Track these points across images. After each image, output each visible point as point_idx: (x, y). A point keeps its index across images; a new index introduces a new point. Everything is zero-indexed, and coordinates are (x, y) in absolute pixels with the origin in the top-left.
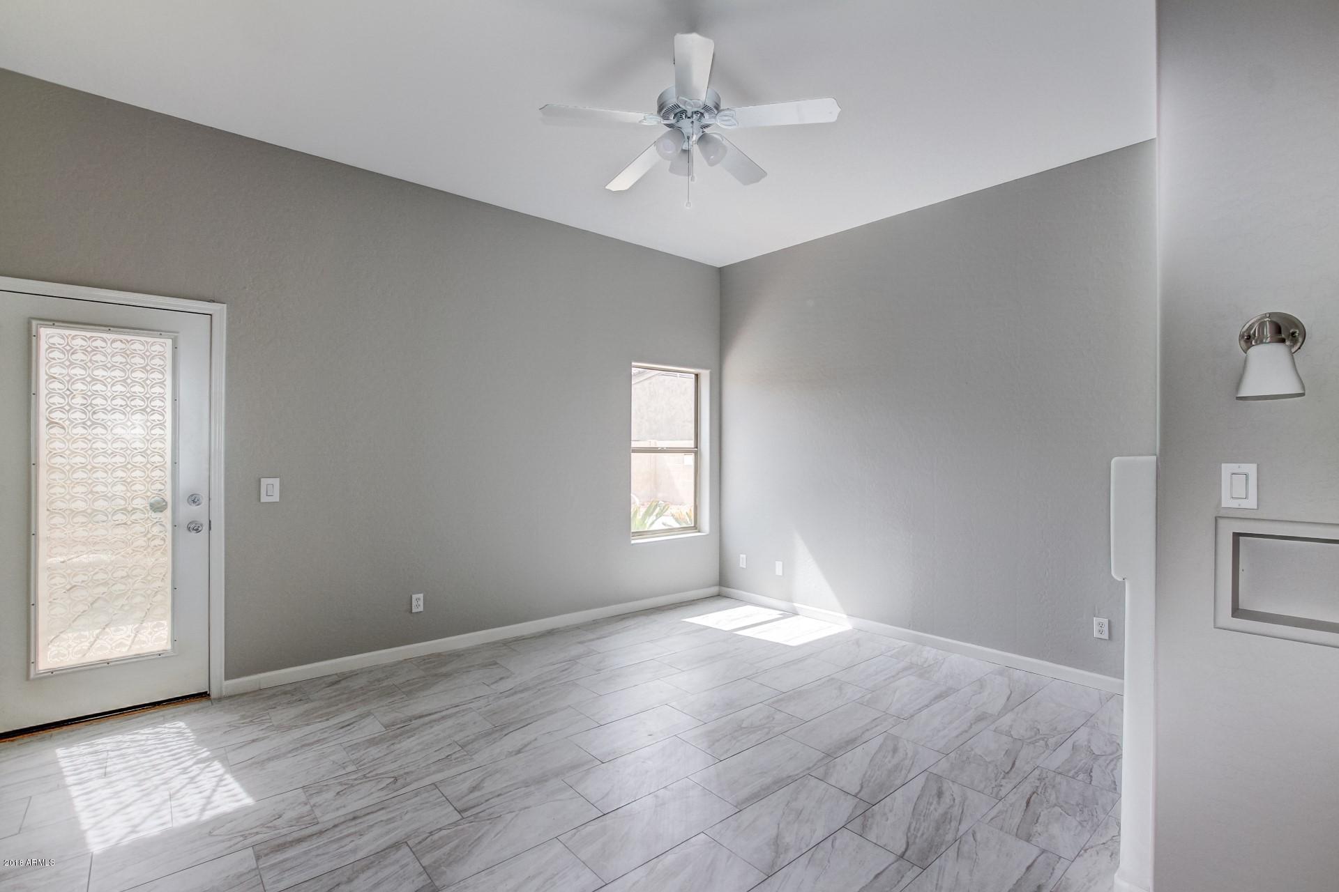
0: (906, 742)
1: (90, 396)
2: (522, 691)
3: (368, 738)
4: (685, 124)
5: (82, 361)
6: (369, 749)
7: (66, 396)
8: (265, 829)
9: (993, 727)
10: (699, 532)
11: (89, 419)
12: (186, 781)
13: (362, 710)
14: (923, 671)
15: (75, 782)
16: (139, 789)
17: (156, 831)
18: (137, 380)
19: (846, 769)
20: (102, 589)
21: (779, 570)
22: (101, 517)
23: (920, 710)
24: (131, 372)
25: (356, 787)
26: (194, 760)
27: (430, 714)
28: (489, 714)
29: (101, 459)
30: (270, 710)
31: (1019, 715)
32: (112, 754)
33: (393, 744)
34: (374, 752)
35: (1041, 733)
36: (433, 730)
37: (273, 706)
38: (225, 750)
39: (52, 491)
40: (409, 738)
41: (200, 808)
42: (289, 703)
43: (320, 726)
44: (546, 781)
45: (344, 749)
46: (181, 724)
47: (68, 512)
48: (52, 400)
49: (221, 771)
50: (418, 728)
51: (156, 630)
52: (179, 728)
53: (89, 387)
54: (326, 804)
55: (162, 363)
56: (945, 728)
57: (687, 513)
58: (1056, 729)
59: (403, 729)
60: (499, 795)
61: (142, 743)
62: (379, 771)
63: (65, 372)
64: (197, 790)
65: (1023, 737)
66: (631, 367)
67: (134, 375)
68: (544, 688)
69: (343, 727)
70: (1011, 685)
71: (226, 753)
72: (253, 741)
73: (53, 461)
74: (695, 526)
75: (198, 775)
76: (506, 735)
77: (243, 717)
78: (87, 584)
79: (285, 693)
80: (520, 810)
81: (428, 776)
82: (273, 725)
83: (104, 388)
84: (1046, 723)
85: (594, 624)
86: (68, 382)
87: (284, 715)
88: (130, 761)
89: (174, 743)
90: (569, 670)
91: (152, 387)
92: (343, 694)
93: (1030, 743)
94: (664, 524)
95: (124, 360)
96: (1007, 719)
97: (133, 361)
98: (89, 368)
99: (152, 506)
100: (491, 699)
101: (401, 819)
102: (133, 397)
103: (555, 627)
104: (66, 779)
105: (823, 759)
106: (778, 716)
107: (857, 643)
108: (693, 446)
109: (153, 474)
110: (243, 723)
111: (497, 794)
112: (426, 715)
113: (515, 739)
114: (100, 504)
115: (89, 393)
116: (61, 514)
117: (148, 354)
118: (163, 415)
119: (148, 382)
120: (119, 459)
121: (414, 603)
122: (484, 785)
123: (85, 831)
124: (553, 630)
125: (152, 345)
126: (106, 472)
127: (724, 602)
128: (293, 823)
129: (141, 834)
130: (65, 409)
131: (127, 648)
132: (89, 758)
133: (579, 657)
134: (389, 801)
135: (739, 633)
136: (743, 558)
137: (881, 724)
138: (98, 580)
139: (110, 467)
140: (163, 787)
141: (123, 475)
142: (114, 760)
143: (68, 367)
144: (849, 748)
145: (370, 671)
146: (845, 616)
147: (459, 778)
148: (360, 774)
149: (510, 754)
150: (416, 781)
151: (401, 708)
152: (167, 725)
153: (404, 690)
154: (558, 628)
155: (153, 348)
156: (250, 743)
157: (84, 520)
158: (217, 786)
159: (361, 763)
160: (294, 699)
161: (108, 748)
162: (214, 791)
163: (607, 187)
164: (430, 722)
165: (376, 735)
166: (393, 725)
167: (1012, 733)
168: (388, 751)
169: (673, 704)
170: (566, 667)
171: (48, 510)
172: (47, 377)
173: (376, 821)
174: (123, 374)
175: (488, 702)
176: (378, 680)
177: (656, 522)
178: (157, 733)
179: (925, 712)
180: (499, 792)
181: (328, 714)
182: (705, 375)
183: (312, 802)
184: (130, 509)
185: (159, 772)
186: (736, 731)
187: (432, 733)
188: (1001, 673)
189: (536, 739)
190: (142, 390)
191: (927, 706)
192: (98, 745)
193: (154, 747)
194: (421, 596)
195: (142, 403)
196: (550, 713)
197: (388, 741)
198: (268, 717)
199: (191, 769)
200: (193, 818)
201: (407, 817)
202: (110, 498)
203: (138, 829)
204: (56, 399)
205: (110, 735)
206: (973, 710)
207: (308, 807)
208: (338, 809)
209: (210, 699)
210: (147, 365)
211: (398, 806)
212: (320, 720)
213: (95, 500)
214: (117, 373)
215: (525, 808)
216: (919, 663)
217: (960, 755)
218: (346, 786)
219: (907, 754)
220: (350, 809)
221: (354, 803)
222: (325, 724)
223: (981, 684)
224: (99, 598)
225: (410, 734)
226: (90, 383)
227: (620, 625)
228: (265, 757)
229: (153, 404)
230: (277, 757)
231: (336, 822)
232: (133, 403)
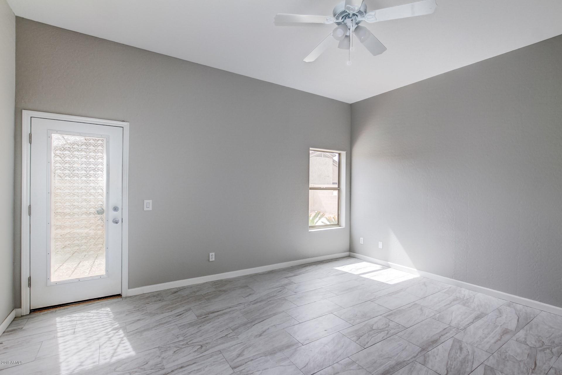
0: (466, 344)
1: (72, 163)
2: (260, 302)
3: (188, 322)
4: (348, 21)
5: (69, 148)
6: (189, 329)
7: (62, 163)
8: (140, 370)
9: (514, 338)
10: (340, 226)
11: (72, 173)
12: (107, 339)
13: (186, 307)
14: (465, 302)
15: (62, 335)
16: (87, 342)
17: (90, 367)
18: (91, 156)
19: (436, 359)
20: (77, 248)
21: (380, 245)
22: (76, 216)
23: (469, 325)
24: (89, 153)
25: (183, 349)
26: (112, 328)
27: (218, 311)
28: (245, 313)
29: (76, 191)
30: (147, 304)
31: (528, 332)
32: (78, 322)
33: (200, 326)
34: (192, 330)
35: (545, 344)
36: (219, 320)
37: (148, 303)
38: (126, 324)
39: (56, 204)
40: (208, 324)
41: (111, 355)
42: (155, 301)
43: (167, 314)
44: (275, 353)
45: (178, 327)
46: (108, 309)
47: (63, 214)
48: (56, 165)
49: (122, 335)
50: (212, 318)
51: (99, 266)
52: (107, 311)
53: (72, 159)
54: (169, 358)
55: (102, 149)
56: (486, 337)
57: (333, 218)
58: (554, 342)
59: (205, 318)
60: (252, 360)
61: (91, 317)
62: (194, 341)
63: (61, 152)
64: (112, 345)
65: (535, 346)
66: (309, 150)
67: (90, 154)
68: (270, 301)
69: (178, 316)
70: (517, 313)
71: (126, 326)
72: (138, 320)
73: (57, 191)
74: (338, 224)
75: (112, 336)
76: (254, 325)
77: (135, 307)
78: (70, 245)
79: (154, 296)
80: (263, 370)
81: (217, 346)
82: (147, 313)
83: (78, 160)
84: (547, 338)
85: (292, 269)
86: (63, 157)
87: (153, 307)
88: (85, 326)
89: (104, 319)
90: (282, 292)
91: (98, 159)
92: (178, 298)
93: (541, 350)
94: (322, 222)
95: (86, 148)
96: (521, 334)
97: (90, 148)
98: (72, 151)
99: (97, 211)
100: (246, 305)
101: (204, 370)
102: (90, 163)
103: (274, 269)
104: (58, 333)
105: (421, 351)
106: (391, 324)
107: (425, 284)
108: (337, 187)
109: (99, 197)
110: (135, 311)
111: (250, 359)
112: (216, 312)
113: (257, 328)
114: (76, 210)
115: (72, 162)
116: (59, 214)
117: (96, 145)
118: (102, 172)
119: (96, 157)
120: (84, 191)
121: (210, 257)
122: (244, 353)
123: (61, 363)
124: (273, 270)
125: (98, 141)
126: (78, 196)
127: (353, 260)
128: (153, 367)
129: (84, 367)
130: (62, 169)
131: (88, 273)
132: (69, 324)
133: (286, 285)
134: (198, 359)
135: (362, 276)
136: (362, 239)
137: (449, 332)
138: (75, 244)
139: (80, 194)
140: (97, 342)
141: (86, 198)
142: (78, 325)
143: (63, 150)
144: (435, 345)
145: (191, 287)
146: (416, 270)
147: (232, 348)
148: (185, 342)
149: (256, 336)
150: (211, 348)
151: (204, 307)
152: (102, 309)
153: (206, 298)
154: (275, 270)
155: (98, 142)
156: (137, 321)
157: (69, 217)
158: (120, 343)
159: (185, 336)
160: (157, 299)
161: (77, 319)
162: (118, 346)
163: (304, 60)
164: (218, 315)
165: (193, 321)
166: (201, 316)
167: (527, 343)
168: (198, 330)
169: (335, 313)
170: (280, 290)
171: (54, 213)
172: (54, 155)
173: (192, 370)
174: (86, 154)
175: (245, 306)
176: (194, 292)
177: (319, 221)
178: (98, 313)
179: (472, 326)
180: (252, 358)
181: (172, 308)
182: (344, 154)
183: (163, 356)
184: (88, 213)
185: (96, 333)
186: (370, 331)
187: (219, 322)
188: (509, 305)
189: (268, 329)
190: (94, 161)
191: (472, 323)
192: (73, 317)
193: (96, 320)
194: (213, 254)
195: (93, 166)
196: (275, 314)
197: (199, 324)
198: (145, 308)
199: (110, 333)
200: (108, 360)
201: (206, 369)
202: (80, 208)
203: (83, 364)
204: (58, 165)
205: (78, 313)
206: (500, 326)
207: (160, 359)
208: (174, 361)
209: (122, 297)
210: (96, 149)
211: (203, 362)
212: (168, 311)
213: (74, 209)
214: (83, 153)
215: (265, 369)
216: (461, 297)
217: (500, 355)
218: (178, 348)
219: (468, 352)
220: (180, 362)
221: (182, 359)
222: (170, 314)
223: (500, 312)
224: (76, 251)
225: (208, 321)
226: (72, 157)
227: (304, 270)
228: (143, 329)
229: (98, 167)
230: (147, 330)
231: (173, 369)
232: (90, 166)
